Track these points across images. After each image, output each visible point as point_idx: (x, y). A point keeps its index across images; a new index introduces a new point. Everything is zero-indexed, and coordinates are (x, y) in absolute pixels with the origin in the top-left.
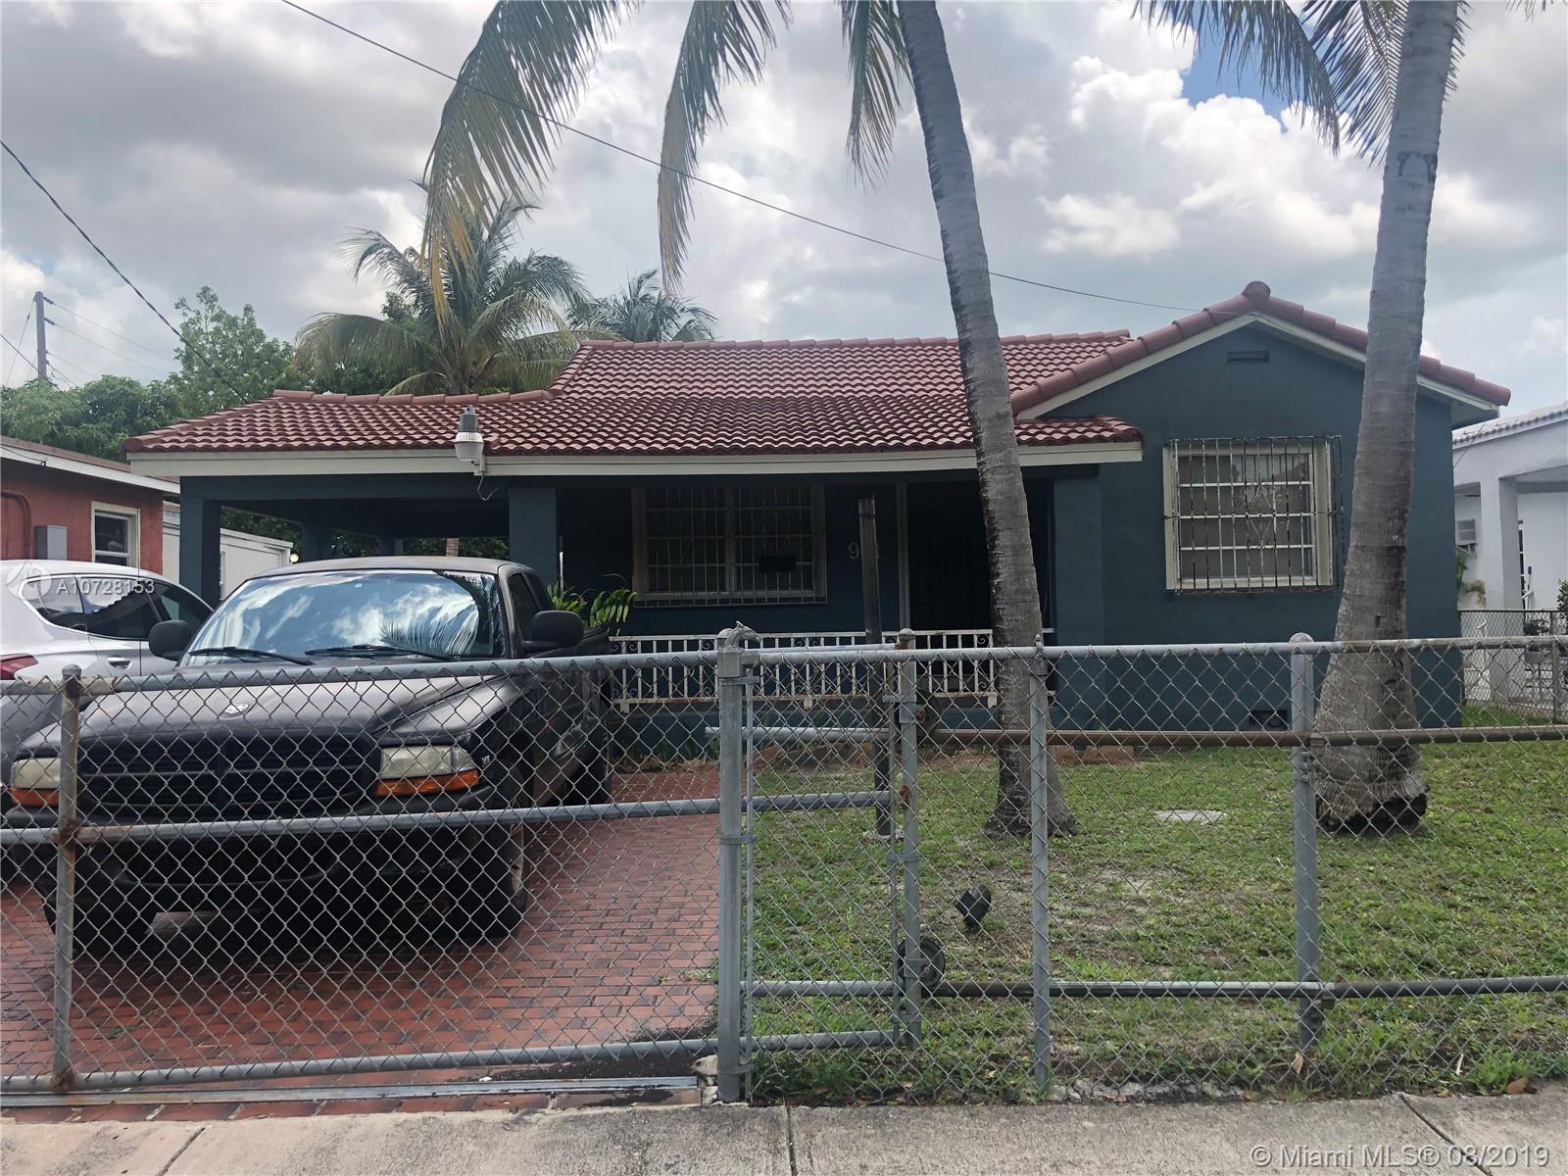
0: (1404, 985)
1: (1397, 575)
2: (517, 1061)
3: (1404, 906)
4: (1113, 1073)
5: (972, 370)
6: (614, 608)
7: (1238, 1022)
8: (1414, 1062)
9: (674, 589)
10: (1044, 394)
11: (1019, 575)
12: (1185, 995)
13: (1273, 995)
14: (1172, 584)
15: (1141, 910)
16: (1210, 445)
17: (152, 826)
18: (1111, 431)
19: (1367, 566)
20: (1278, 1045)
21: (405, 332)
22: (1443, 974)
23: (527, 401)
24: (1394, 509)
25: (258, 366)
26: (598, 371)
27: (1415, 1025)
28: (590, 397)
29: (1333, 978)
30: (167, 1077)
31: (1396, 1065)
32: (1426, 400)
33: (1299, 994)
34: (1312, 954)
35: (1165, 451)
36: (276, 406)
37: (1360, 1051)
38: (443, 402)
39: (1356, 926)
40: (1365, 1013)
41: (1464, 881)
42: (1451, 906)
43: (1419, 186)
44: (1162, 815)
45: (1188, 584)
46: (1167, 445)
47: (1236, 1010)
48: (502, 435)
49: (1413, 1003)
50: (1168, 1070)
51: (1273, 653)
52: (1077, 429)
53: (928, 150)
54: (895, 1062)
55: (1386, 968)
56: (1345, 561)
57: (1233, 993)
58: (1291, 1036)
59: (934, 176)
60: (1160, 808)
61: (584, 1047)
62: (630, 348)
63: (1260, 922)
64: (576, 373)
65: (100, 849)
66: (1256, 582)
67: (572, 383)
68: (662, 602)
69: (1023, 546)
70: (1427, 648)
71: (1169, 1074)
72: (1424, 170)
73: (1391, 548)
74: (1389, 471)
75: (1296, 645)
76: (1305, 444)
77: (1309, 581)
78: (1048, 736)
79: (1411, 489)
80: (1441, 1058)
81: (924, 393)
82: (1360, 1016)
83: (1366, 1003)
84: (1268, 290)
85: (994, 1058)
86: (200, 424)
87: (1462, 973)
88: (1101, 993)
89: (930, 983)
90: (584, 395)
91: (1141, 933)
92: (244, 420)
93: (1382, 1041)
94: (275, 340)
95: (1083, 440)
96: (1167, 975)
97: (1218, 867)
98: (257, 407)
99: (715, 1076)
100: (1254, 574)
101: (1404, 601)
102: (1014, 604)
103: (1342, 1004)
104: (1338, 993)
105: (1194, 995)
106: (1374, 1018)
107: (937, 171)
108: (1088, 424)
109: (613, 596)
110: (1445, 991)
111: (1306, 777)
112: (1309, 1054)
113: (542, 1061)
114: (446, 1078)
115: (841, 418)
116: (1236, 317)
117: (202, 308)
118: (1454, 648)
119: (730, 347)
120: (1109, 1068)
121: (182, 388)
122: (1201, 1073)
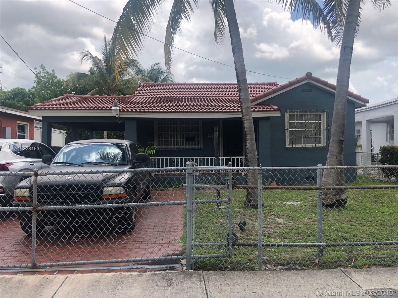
0: (341, 244)
1: (341, 147)
2: (140, 261)
3: (341, 225)
4: (276, 264)
5: (241, 96)
6: (151, 151)
7: (304, 252)
8: (343, 261)
9: (165, 145)
10: (257, 99)
11: (252, 146)
12: (292, 246)
13: (312, 246)
14: (287, 146)
15: (281, 226)
16: (297, 112)
17: (55, 207)
18: (273, 108)
19: (335, 145)
20: (313, 257)
21: (94, 78)
22: (350, 241)
23: (128, 97)
24: (341, 131)
25: (55, 85)
26: (145, 90)
27: (343, 253)
28: (143, 97)
29: (325, 242)
30: (59, 264)
31: (339, 262)
32: (350, 102)
33: (318, 246)
34: (321, 237)
35: (286, 113)
36: (65, 98)
37: (331, 258)
38: (107, 98)
39: (330, 230)
40: (332, 250)
41: (355, 219)
42: (352, 225)
43: (349, 54)
44: (285, 203)
45: (291, 146)
46: (286, 112)
47: (303, 249)
48: (123, 107)
49: (343, 248)
50: (288, 263)
51: (313, 169)
52: (265, 108)
53: (232, 42)
54: (226, 261)
55: (337, 240)
56: (329, 144)
57: (303, 246)
58: (316, 255)
59: (233, 49)
60: (284, 201)
61: (155, 258)
62: (153, 84)
63: (308, 229)
64: (140, 90)
65: (43, 212)
66: (307, 146)
67: (139, 93)
68: (162, 148)
69: (253, 139)
70: (348, 168)
71: (288, 264)
72: (350, 51)
73: (340, 140)
74: (340, 122)
75: (319, 167)
76: (320, 112)
77: (320, 145)
78: (262, 187)
79: (345, 127)
80: (349, 260)
81: (227, 97)
82: (331, 251)
83: (332, 248)
84: (312, 74)
85: (249, 260)
86: (46, 103)
87: (354, 241)
88: (274, 245)
89: (235, 243)
90: (142, 96)
91: (281, 231)
92: (57, 102)
93: (336, 256)
94: (60, 79)
95: (266, 111)
96: (287, 241)
97: (298, 216)
98: (60, 98)
99: (185, 264)
100: (307, 144)
101: (343, 153)
102: (251, 152)
103: (327, 248)
104: (326, 246)
105: (294, 246)
106: (334, 251)
107: (234, 48)
108: (268, 106)
109: (151, 148)
110: (350, 245)
111: (320, 197)
112: (320, 259)
113: (146, 261)
114: (123, 265)
115: (207, 104)
116: (303, 81)
117: (41, 70)
118: (354, 168)
119: (178, 84)
120: (275, 262)
121: (36, 90)
122: (295, 264)
